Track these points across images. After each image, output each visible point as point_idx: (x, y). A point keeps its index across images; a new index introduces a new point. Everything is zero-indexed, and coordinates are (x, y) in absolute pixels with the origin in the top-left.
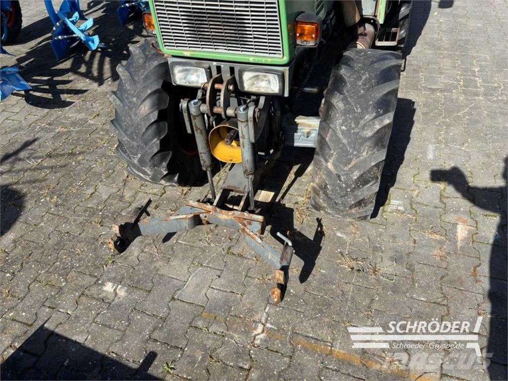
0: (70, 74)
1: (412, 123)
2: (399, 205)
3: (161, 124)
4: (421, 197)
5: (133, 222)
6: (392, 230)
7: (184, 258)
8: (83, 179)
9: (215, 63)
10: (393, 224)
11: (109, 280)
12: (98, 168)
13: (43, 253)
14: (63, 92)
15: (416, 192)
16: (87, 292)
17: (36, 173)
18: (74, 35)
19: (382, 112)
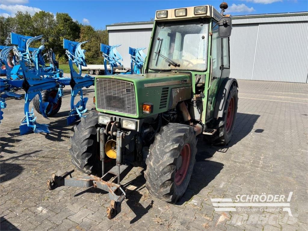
0: (70, 131)
1: (219, 172)
2: (195, 202)
3: (91, 140)
4: (208, 201)
5: (62, 177)
6: (186, 211)
7: (80, 204)
8: (53, 167)
9: (114, 116)
10: (188, 209)
11: (42, 206)
12: (62, 165)
13: (19, 191)
14: (63, 136)
15: (206, 199)
16: (29, 208)
17: (34, 162)
18: (77, 114)
19: (174, 143)
